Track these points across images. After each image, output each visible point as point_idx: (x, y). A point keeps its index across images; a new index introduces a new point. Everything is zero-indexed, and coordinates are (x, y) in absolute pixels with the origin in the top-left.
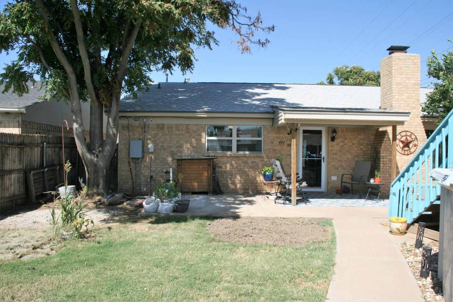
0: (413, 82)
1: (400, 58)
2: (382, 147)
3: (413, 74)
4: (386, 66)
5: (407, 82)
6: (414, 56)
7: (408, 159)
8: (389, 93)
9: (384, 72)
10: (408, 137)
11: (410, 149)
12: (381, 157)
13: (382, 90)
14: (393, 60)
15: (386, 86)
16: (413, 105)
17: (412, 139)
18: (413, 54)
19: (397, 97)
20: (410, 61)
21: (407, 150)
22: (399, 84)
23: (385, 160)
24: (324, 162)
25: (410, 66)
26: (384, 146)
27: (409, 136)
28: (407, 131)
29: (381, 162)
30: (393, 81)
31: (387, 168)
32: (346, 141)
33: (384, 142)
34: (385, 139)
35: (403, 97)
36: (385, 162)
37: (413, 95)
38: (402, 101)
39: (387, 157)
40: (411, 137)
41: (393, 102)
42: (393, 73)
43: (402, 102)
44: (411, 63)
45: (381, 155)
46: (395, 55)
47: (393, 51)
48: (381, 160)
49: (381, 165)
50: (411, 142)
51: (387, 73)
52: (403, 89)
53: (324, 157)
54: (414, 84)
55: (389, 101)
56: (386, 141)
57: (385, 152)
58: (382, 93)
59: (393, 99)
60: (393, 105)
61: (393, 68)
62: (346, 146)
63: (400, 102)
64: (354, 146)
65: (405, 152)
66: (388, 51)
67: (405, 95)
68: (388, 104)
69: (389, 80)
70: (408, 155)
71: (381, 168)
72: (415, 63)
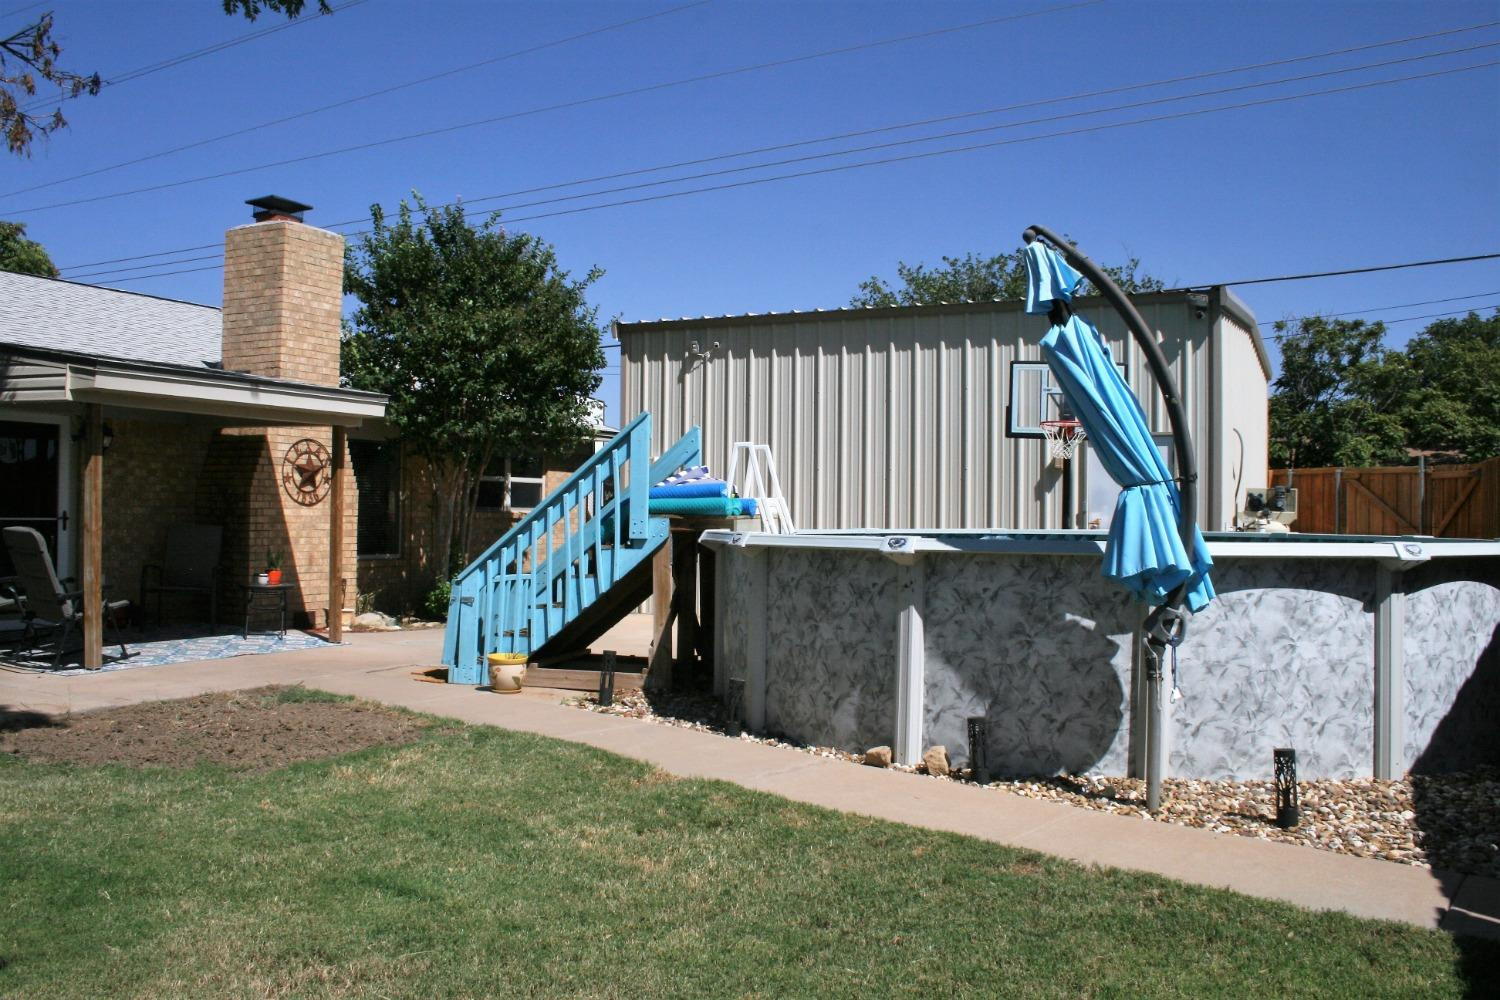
0: (327, 306)
1: (302, 237)
2: (255, 483)
3: (328, 286)
4: (255, 251)
5: (315, 304)
6: (333, 238)
7: (311, 517)
8: (263, 329)
9: (244, 267)
10: (313, 457)
11: (316, 488)
12: (252, 512)
13: (233, 318)
14: (286, 240)
15: (252, 309)
16: (325, 371)
17: (321, 461)
18: (330, 233)
19: (290, 344)
20: (324, 249)
21: (309, 493)
22: (296, 309)
23: (260, 520)
24: (64, 528)
25: (324, 262)
26: (259, 480)
27: (314, 454)
28: (311, 440)
29: (252, 527)
30: (285, 299)
31: (266, 542)
32: (132, 463)
33: (259, 468)
34: (261, 461)
35: (305, 346)
36: (259, 527)
37: (326, 342)
38: (303, 356)
39: (265, 512)
40: (318, 457)
41: (282, 358)
42: (286, 277)
43: (303, 360)
44: (325, 256)
45: (253, 505)
46: (291, 227)
47: (272, 212)
48: (252, 520)
49: (252, 535)
50: (317, 472)
51: (258, 272)
52: (304, 324)
53: (65, 513)
54: (329, 314)
55: (263, 351)
56: (263, 465)
57: (260, 498)
58: (229, 325)
59: (283, 350)
60: (282, 365)
61: (286, 262)
62: (130, 479)
63: (298, 360)
64: (152, 478)
65: (304, 498)
66: (252, 206)
67: (312, 340)
68: (260, 359)
69: (268, 293)
70: (311, 505)
71: (252, 542)
72: (332, 256)
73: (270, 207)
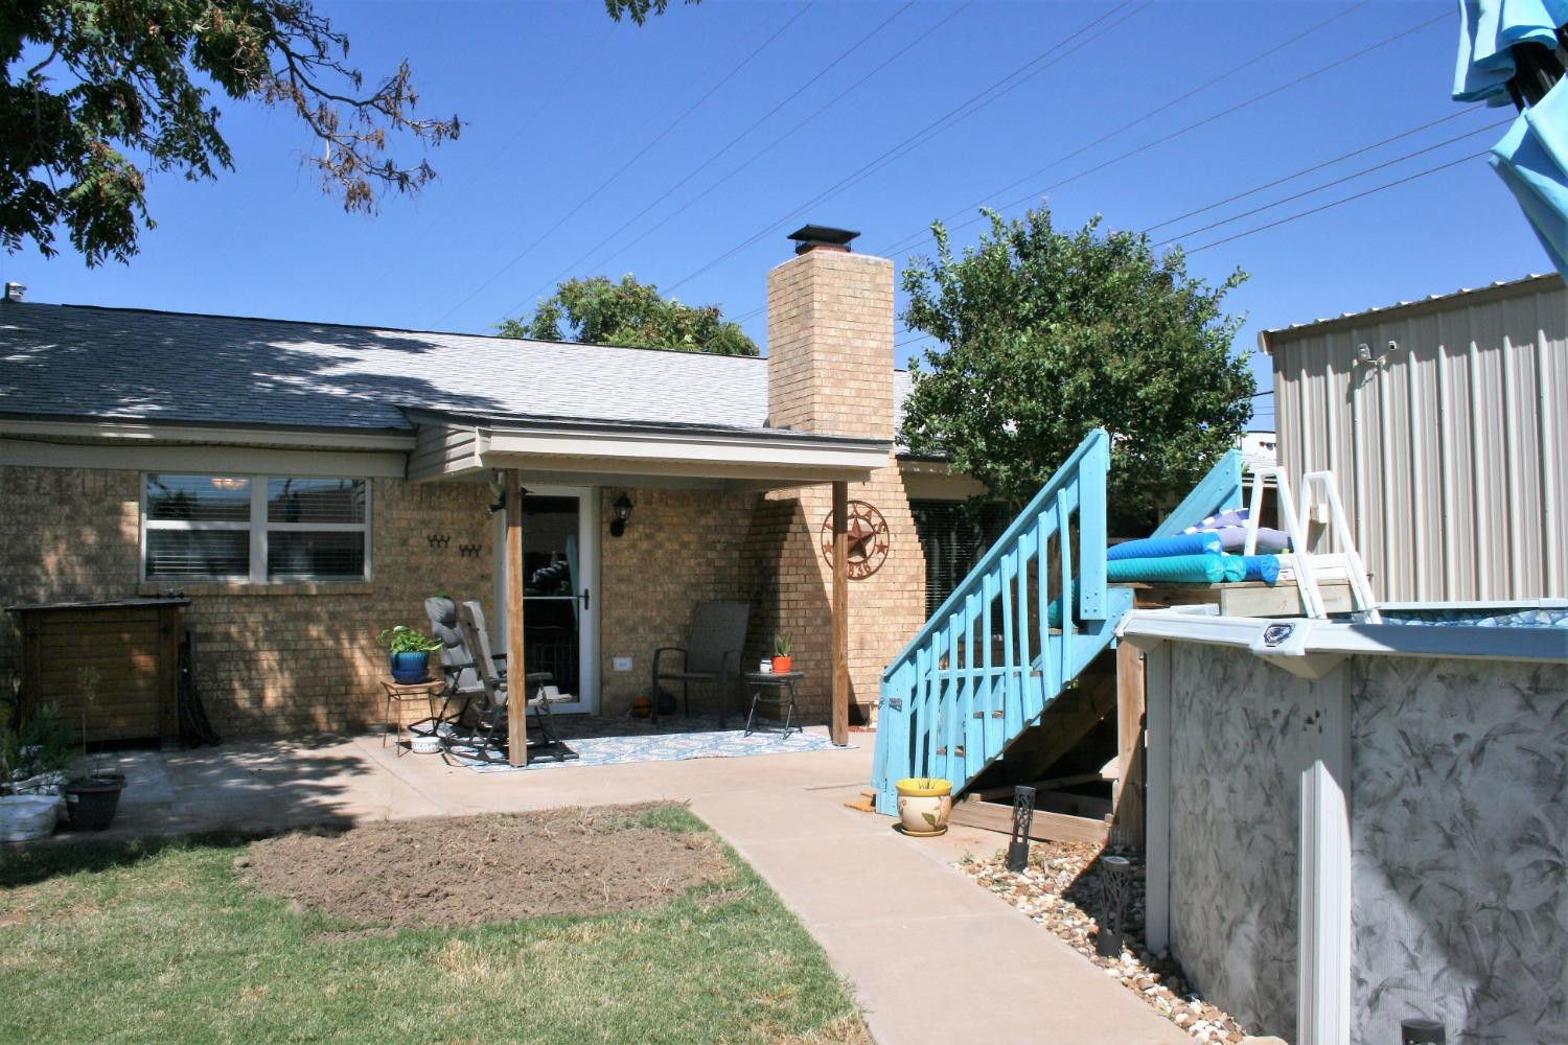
0: (873, 344)
1: (836, 266)
2: (785, 553)
3: (874, 320)
4: (790, 289)
5: (858, 343)
6: (877, 264)
7: (862, 593)
8: (799, 377)
9: (783, 309)
10: (861, 522)
11: (866, 558)
12: (782, 588)
13: (776, 368)
14: (815, 272)
15: (790, 355)
16: (874, 420)
17: (873, 527)
18: (873, 259)
19: (827, 391)
20: (866, 278)
21: (858, 564)
22: (834, 350)
23: (793, 596)
24: (586, 608)
25: (866, 294)
26: (791, 550)
27: (863, 518)
28: (858, 502)
29: (783, 605)
30: (817, 339)
31: (801, 622)
32: (661, 536)
33: (790, 536)
34: (793, 528)
35: (846, 392)
36: (792, 605)
37: (874, 386)
38: (844, 404)
39: (799, 587)
40: (869, 521)
41: (816, 407)
42: (817, 314)
43: (843, 409)
44: (867, 286)
45: (782, 579)
46: (821, 256)
47: (811, 243)
48: (782, 596)
49: (783, 614)
50: (868, 538)
51: (794, 313)
52: (844, 367)
53: (587, 591)
54: (877, 353)
55: (801, 402)
56: (796, 533)
57: (792, 570)
58: (774, 376)
59: (817, 398)
60: (816, 416)
61: (817, 297)
62: (659, 553)
63: (837, 408)
64: (685, 553)
65: (851, 570)
66: (793, 242)
67: (853, 384)
68: (797, 411)
69: (802, 334)
70: (861, 577)
71: (782, 622)
72: (879, 285)
73: (809, 238)
